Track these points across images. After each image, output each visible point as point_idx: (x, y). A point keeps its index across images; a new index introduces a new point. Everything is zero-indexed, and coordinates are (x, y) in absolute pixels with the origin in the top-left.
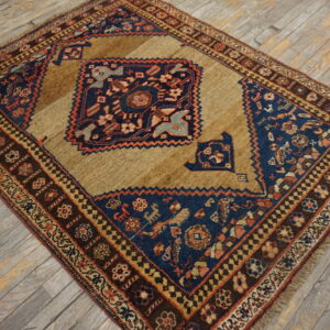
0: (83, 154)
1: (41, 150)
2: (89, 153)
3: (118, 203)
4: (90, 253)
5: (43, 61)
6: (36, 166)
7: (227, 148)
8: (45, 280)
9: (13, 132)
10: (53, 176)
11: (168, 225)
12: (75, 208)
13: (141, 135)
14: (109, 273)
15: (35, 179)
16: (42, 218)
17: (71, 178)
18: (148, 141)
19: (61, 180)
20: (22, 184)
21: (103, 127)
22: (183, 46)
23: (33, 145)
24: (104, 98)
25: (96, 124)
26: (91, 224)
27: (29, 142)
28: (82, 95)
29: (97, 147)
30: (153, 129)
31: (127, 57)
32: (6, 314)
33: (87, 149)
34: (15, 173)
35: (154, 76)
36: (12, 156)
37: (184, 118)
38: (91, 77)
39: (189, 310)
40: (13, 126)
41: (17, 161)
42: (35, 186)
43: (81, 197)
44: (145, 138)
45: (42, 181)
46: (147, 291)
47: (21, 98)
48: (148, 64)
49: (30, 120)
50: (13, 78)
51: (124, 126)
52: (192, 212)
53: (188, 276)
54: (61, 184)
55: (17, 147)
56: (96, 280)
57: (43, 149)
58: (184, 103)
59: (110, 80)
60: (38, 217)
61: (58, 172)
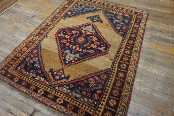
0: (111, 46)
1: (116, 59)
2: (110, 45)
3: (121, 32)
4: (137, 32)
5: (68, 86)
6: (122, 57)
7: (92, 17)
8: (149, 38)
9: (114, 73)
10: (123, 50)
11: (120, 22)
12: (129, 40)
13: (96, 35)
14: (138, 28)
15: (127, 54)
16: (136, 46)
17: (121, 45)
18: (98, 33)
19: (123, 47)
20: (131, 57)
21: (97, 45)
22: (47, 37)
23: (115, 62)
24: (84, 51)
25: (97, 48)
26: (130, 35)
27: (115, 64)
28: (85, 58)
29: (106, 44)
30: (92, 33)
31: (58, 52)
32: (161, 42)
33: (108, 46)
34: (129, 61)
35: (67, 40)
36: (123, 66)
37: (85, 28)
38: (74, 59)
39: (135, 15)
40: (111, 74)
41: (124, 64)
42: (129, 53)
43: (125, 40)
44: (97, 34)
45: (126, 52)
46: (137, 21)
47: (96, 80)
48: (60, 44)
49: (105, 69)
50: (85, 93)
51: (94, 40)
52: (114, 19)
53: (129, 16)
54: (124, 47)
55: (119, 67)
56: (141, 29)
57: (115, 58)
58: (78, 29)
59: (73, 52)
60: (137, 47)
61: (121, 49)
